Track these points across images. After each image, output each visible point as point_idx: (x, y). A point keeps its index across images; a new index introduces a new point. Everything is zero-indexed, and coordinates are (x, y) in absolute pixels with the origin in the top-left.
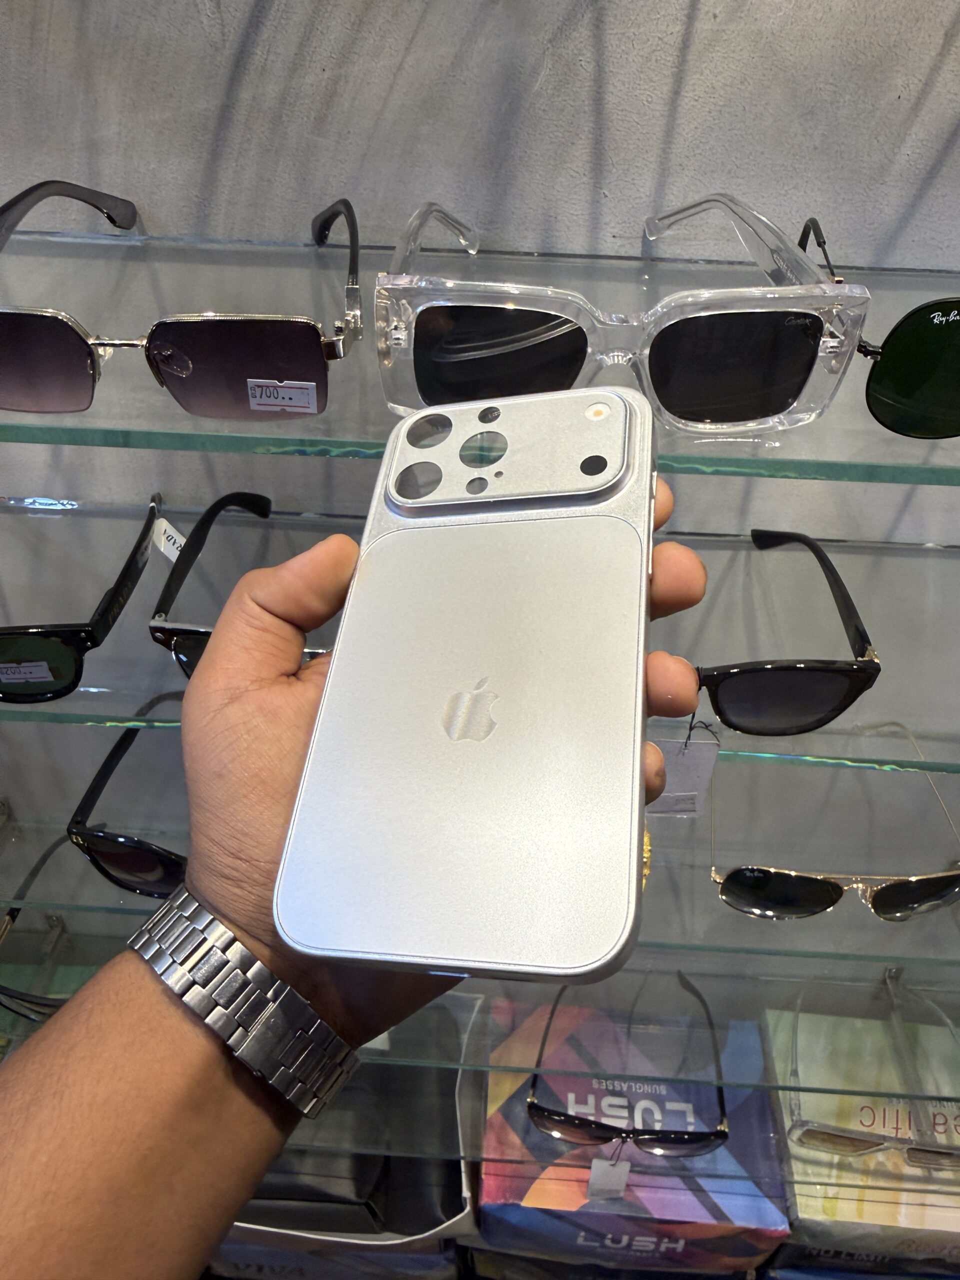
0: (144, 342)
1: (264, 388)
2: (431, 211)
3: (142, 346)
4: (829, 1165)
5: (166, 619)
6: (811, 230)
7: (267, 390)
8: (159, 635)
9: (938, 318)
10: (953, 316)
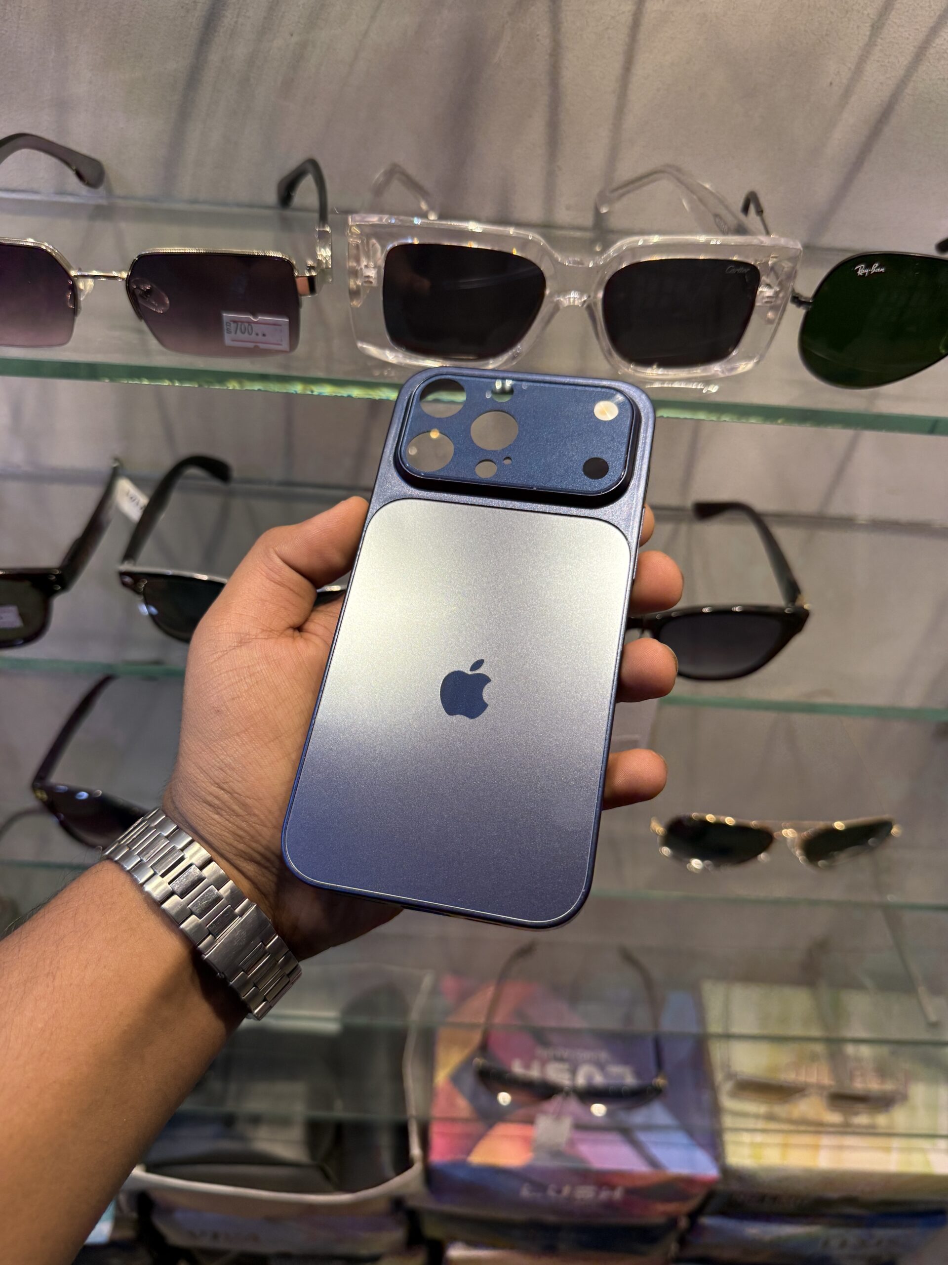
0: (126, 274)
1: (239, 324)
2: (394, 172)
3: (123, 279)
4: (757, 1116)
5: (135, 565)
6: (751, 202)
7: (241, 326)
8: (128, 580)
9: (861, 270)
10: (875, 268)
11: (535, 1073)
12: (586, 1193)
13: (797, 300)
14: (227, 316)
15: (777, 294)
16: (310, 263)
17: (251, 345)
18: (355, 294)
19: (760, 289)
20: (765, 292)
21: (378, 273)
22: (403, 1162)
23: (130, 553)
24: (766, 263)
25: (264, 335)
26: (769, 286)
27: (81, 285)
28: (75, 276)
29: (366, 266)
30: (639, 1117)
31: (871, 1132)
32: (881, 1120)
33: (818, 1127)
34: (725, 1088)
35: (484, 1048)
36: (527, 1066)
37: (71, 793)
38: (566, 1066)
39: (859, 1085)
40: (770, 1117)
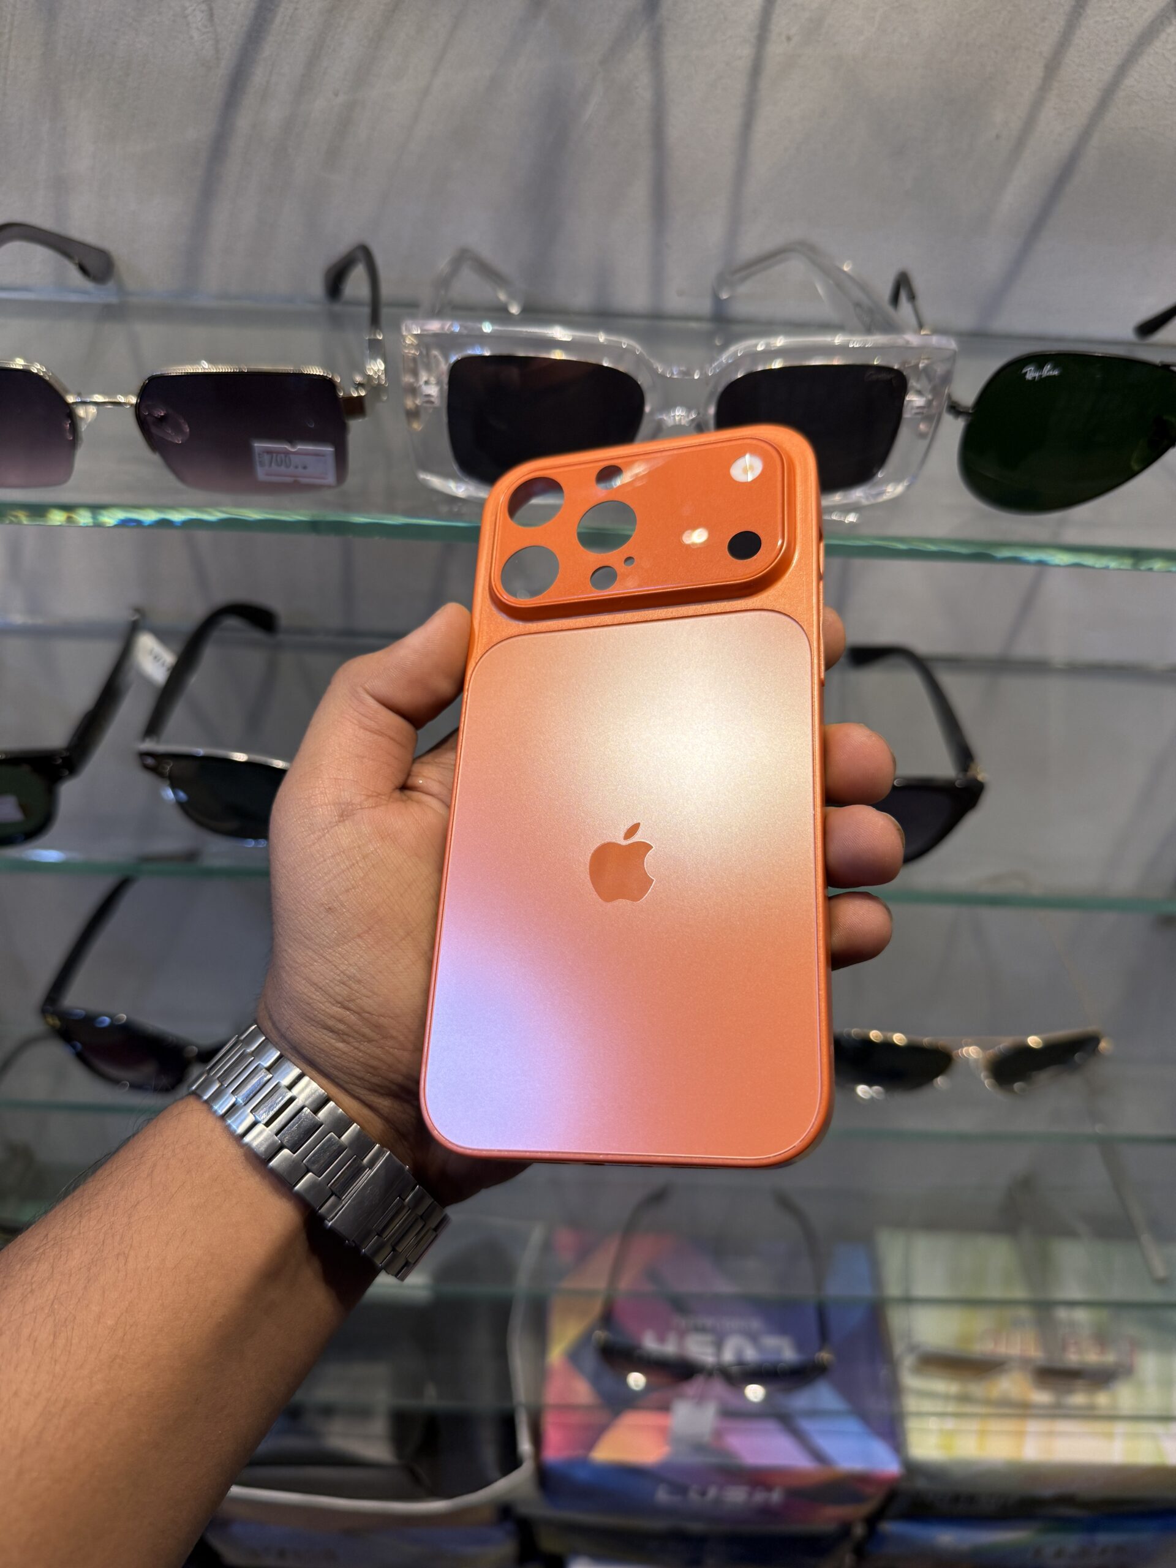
0: (133, 400)
1: (274, 455)
2: (463, 257)
3: (132, 405)
4: (946, 1397)
5: (158, 742)
6: (902, 286)
7: (277, 456)
8: (150, 761)
9: (1031, 373)
10: (1048, 371)
11: (669, 1348)
12: (737, 1495)
13: (955, 409)
14: (259, 445)
15: (929, 403)
16: (358, 379)
17: (289, 480)
18: (413, 414)
19: (907, 398)
20: (914, 400)
21: (441, 390)
22: (510, 1461)
23: (153, 727)
24: (917, 366)
25: (305, 468)
26: (919, 393)
27: (81, 412)
28: (73, 403)
29: (427, 383)
30: (801, 1400)
31: (1089, 1414)
32: (1102, 1399)
33: (1023, 1410)
34: (908, 1362)
35: (608, 1318)
36: (662, 1339)
37: (89, 1020)
38: (708, 1338)
39: (1073, 1358)
40: (964, 1398)
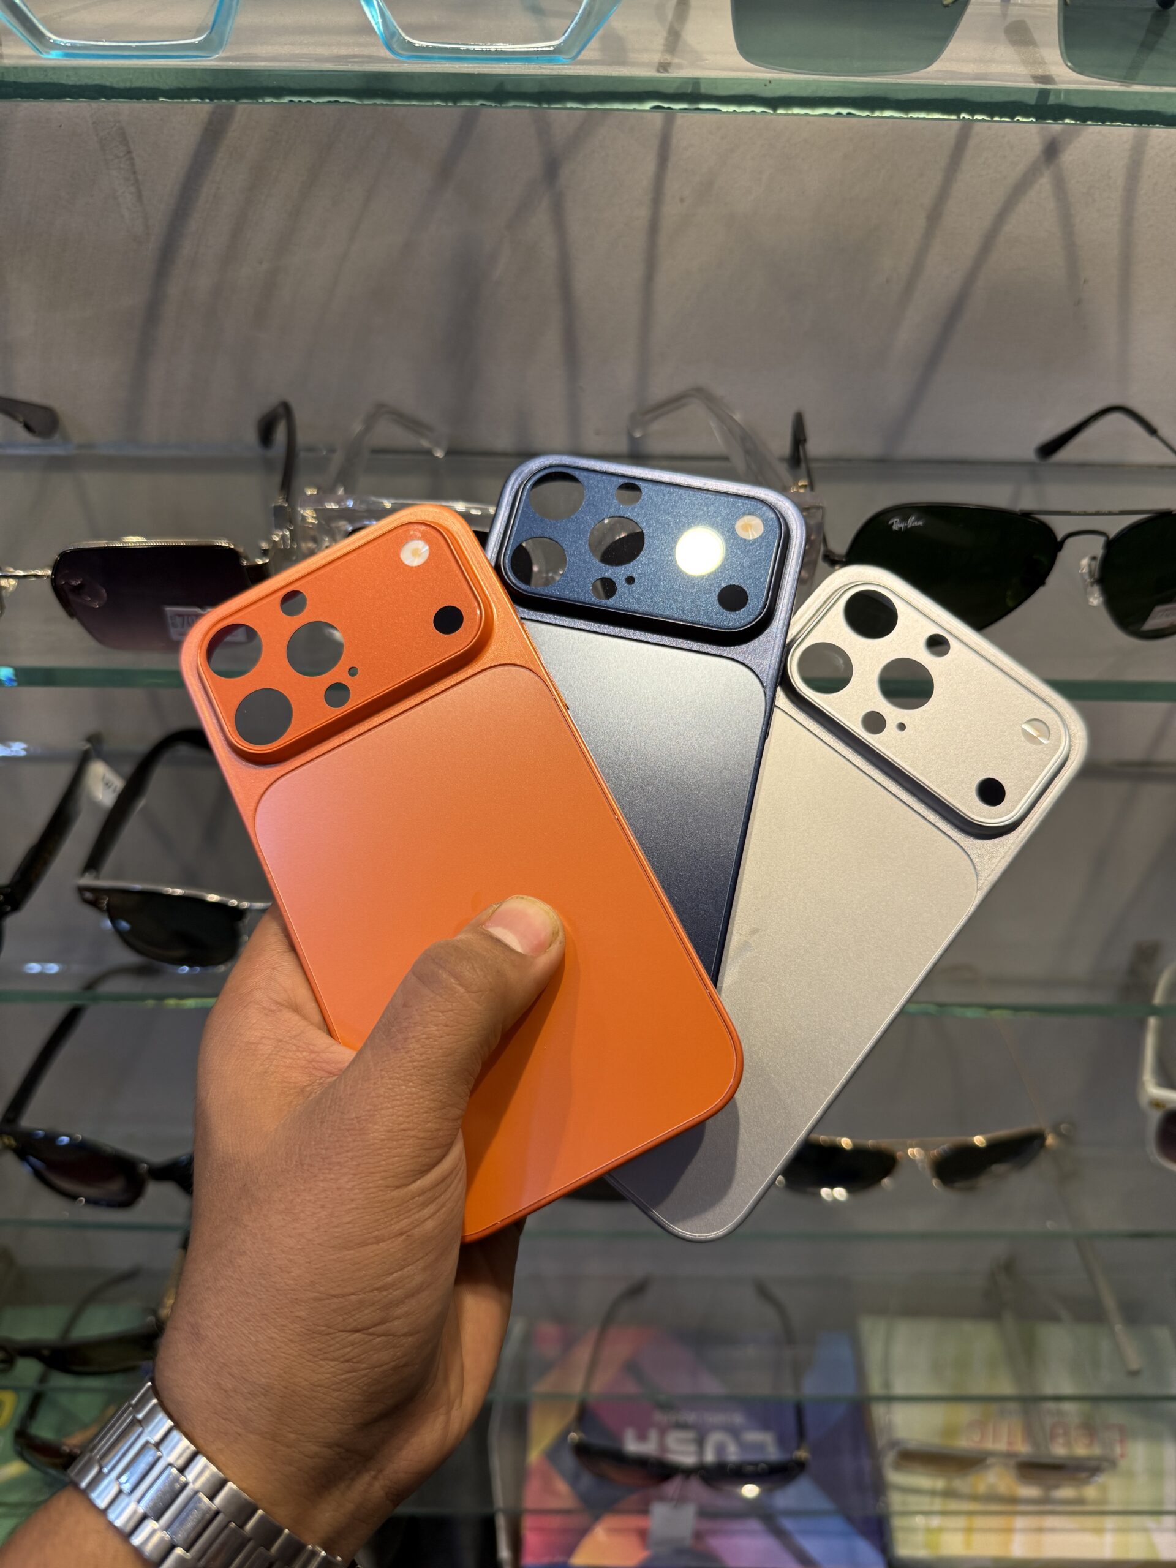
0: (49, 572)
1: (186, 617)
2: (381, 410)
3: (48, 577)
4: (933, 1493)
5: (97, 877)
8: (88, 895)
9: (897, 524)
10: (912, 522)
11: (651, 1448)
13: (829, 558)
14: (169, 609)
16: (264, 545)
23: (93, 863)
27: (3, 583)
32: (1090, 1492)
33: (1009, 1504)
34: (889, 1458)
35: (584, 1416)
36: (642, 1437)
38: (690, 1435)
39: (1059, 1450)
